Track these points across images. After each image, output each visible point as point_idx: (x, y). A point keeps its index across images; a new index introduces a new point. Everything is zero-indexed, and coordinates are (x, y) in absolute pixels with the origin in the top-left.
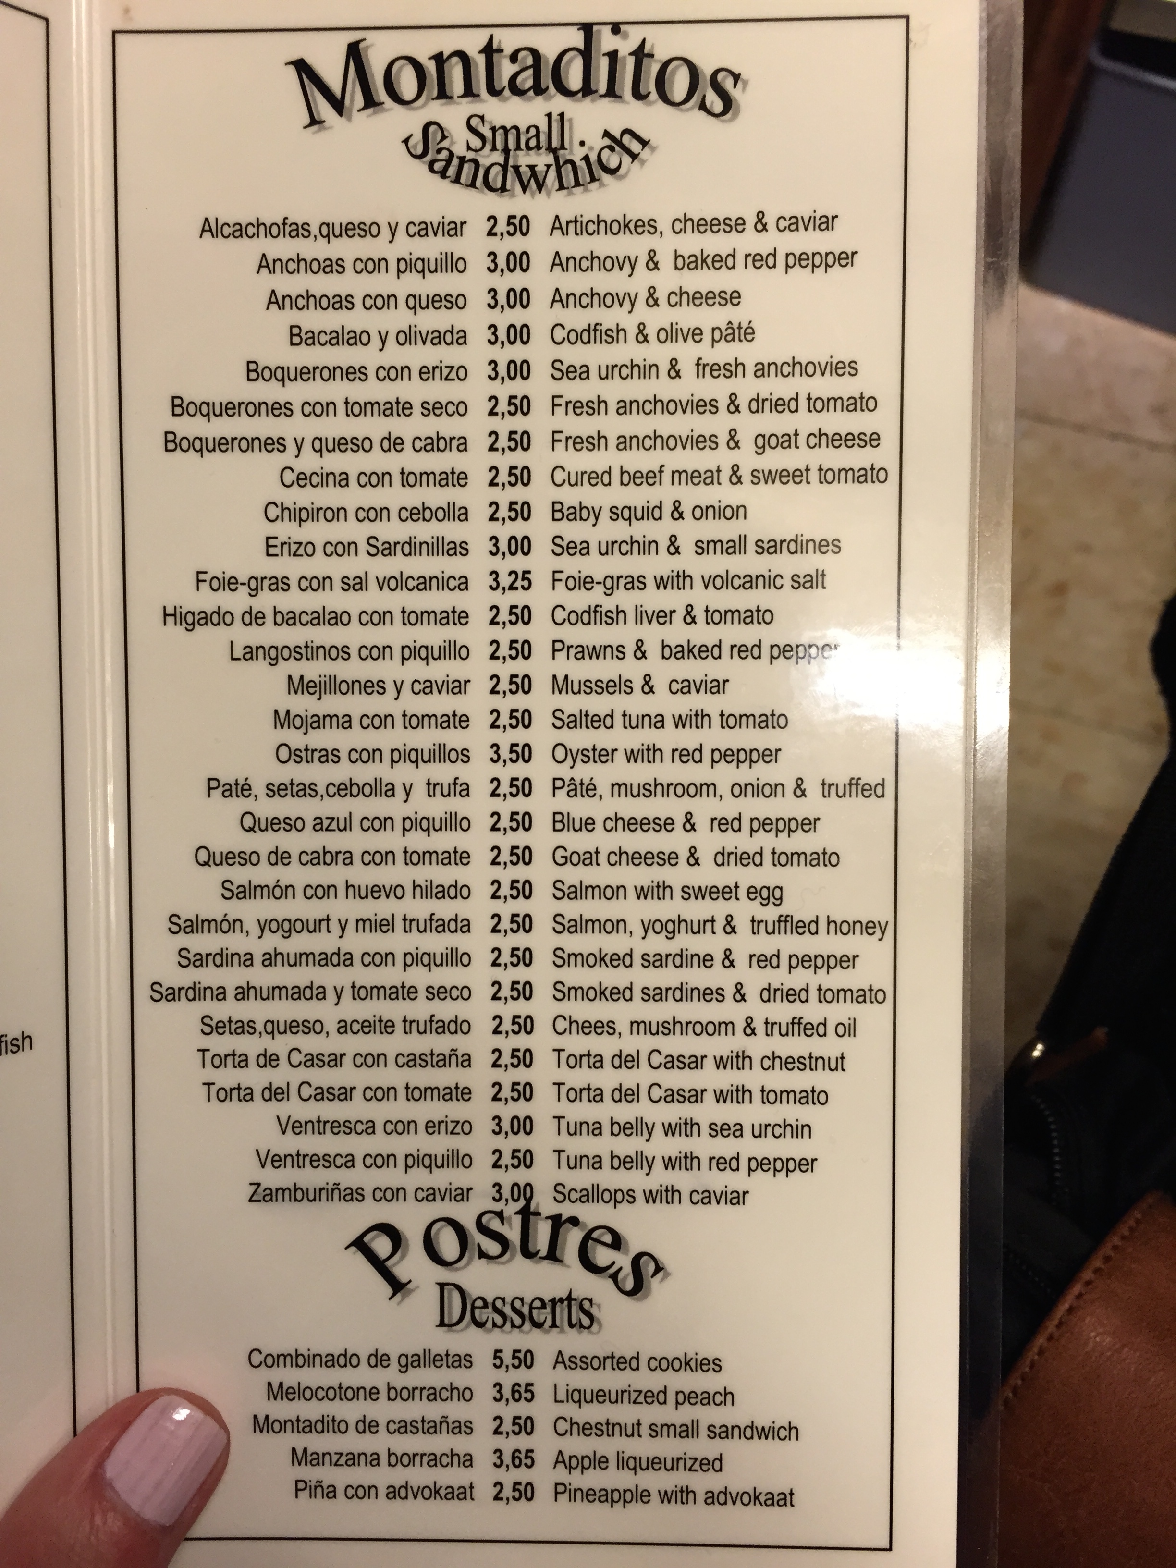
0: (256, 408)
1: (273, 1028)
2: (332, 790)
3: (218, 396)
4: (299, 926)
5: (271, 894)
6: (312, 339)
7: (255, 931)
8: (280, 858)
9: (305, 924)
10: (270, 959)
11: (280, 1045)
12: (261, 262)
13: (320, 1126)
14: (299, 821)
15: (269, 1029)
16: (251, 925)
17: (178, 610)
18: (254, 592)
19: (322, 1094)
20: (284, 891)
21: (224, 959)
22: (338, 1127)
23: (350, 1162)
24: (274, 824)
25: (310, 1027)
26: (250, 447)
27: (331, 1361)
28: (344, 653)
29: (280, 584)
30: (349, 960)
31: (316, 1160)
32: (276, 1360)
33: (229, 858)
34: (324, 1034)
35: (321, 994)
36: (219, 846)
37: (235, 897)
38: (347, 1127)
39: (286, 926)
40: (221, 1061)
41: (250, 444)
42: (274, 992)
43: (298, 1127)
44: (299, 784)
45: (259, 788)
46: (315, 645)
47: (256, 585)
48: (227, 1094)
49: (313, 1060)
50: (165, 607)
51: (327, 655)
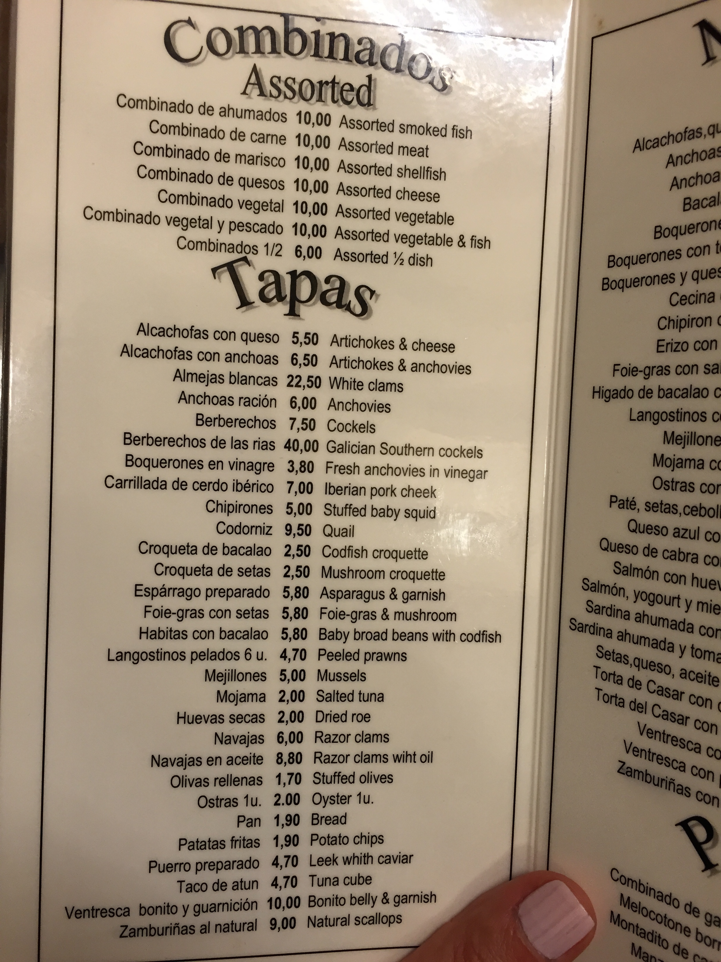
0: (658, 256)
1: (639, 663)
2: (688, 510)
3: (635, 251)
4: (659, 599)
5: (643, 575)
6: (698, 204)
7: (632, 598)
8: (651, 552)
9: (664, 599)
10: (641, 617)
11: (643, 675)
12: (669, 159)
13: (665, 737)
14: (664, 529)
15: (637, 664)
16: (630, 593)
17: (602, 389)
18: (647, 377)
19: (667, 716)
20: (651, 574)
21: (613, 612)
22: (676, 741)
23: (682, 767)
24: (649, 529)
25: (663, 669)
26: (653, 282)
27: (661, 897)
28: (702, 417)
29: (664, 370)
30: (690, 628)
31: (661, 759)
32: (627, 881)
33: (620, 548)
34: (671, 675)
35: (671, 648)
36: (615, 539)
37: (621, 573)
38: (682, 743)
39: (652, 597)
40: (608, 676)
41: (651, 280)
42: (640, 640)
43: (651, 733)
44: (666, 505)
45: (641, 505)
46: (683, 411)
47: (648, 372)
48: (609, 699)
49: (662, 691)
50: (594, 387)
51: (691, 418)
